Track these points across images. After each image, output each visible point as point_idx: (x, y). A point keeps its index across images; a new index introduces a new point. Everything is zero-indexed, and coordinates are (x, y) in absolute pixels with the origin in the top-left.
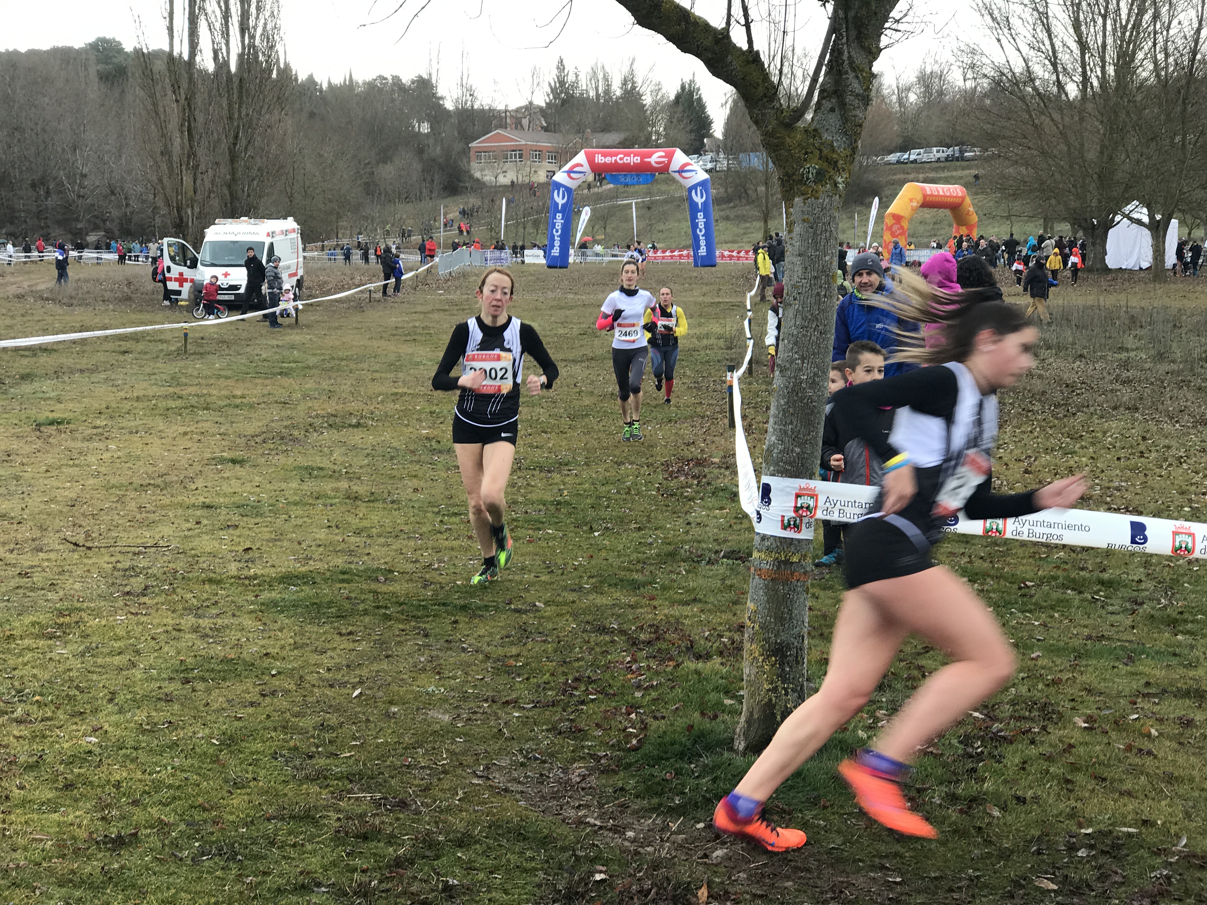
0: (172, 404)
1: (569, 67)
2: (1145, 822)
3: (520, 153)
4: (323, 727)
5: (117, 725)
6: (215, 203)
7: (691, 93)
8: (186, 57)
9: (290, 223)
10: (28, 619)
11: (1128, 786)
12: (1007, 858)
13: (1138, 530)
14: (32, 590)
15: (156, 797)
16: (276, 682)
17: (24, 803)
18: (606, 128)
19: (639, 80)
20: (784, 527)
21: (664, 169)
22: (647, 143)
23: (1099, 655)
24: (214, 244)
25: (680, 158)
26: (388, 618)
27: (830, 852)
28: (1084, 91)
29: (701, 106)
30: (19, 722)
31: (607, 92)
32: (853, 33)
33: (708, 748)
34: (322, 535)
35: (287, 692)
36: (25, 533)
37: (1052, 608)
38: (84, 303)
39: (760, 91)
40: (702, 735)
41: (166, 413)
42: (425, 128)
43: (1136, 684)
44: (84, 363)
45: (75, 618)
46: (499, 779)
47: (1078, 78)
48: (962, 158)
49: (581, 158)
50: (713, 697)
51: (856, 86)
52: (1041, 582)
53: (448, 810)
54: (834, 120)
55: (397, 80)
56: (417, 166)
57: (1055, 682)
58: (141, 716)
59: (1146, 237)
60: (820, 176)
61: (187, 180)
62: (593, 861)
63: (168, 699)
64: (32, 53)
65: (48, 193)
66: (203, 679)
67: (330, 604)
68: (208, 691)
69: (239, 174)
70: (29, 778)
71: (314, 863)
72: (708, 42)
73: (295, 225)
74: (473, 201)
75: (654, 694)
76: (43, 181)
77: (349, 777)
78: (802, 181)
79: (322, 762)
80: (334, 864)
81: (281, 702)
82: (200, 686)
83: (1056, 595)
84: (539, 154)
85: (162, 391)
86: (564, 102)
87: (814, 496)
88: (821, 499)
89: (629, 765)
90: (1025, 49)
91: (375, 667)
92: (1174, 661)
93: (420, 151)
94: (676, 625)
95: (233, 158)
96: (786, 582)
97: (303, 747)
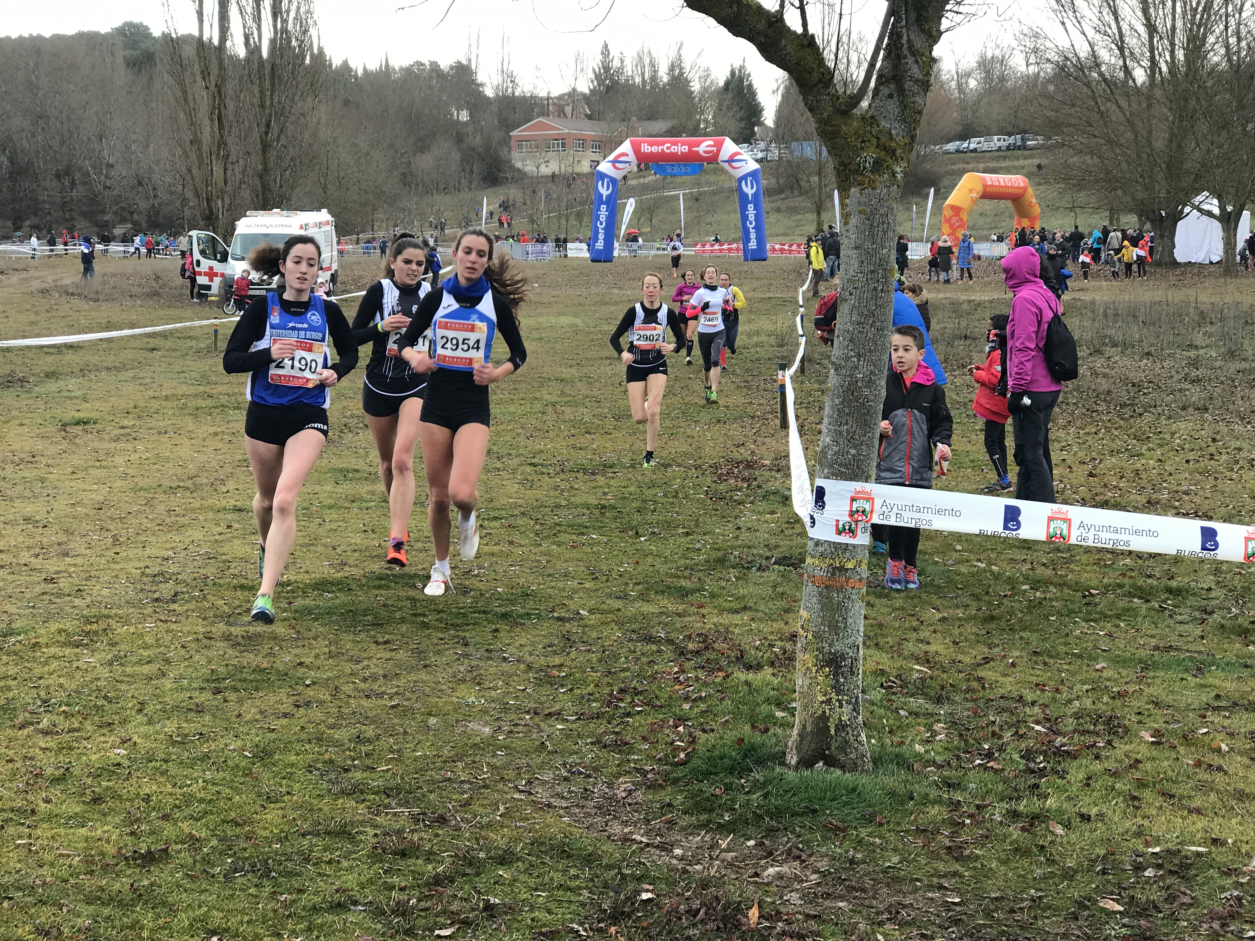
0: (202, 403)
1: (614, 52)
2: (1215, 841)
3: (563, 143)
4: (359, 739)
5: (146, 737)
6: (246, 194)
7: (741, 80)
8: (216, 42)
9: (324, 215)
10: (54, 627)
11: (1197, 803)
12: (1071, 878)
13: (1209, 535)
14: (60, 595)
15: (187, 812)
16: (310, 692)
17: (50, 817)
18: (652, 116)
19: (687, 66)
20: (839, 533)
21: (713, 158)
22: (695, 131)
23: (1167, 667)
24: (245, 236)
25: (729, 147)
26: (426, 626)
27: (885, 871)
28: (1152, 76)
29: (752, 93)
30: (46, 733)
31: (654, 78)
32: (913, 15)
33: (760, 762)
34: (357, 539)
35: (322, 703)
36: (51, 537)
37: (1118, 617)
38: (109, 299)
39: (816, 76)
40: (753, 748)
41: (196, 414)
42: (464, 116)
43: (1206, 697)
44: (111, 360)
45: (103, 626)
46: (542, 794)
47: (1146, 63)
48: (1024, 147)
49: (626, 147)
50: (764, 709)
51: (916, 71)
52: (1107, 588)
53: (489, 825)
54: (892, 106)
55: (435, 66)
56: (456, 156)
57: (1121, 695)
58: (170, 727)
59: (1216, 229)
60: (878, 166)
61: (218, 170)
62: (639, 879)
63: (199, 710)
64: (57, 38)
65: (73, 183)
66: (235, 689)
67: (366, 612)
68: (240, 701)
69: (271, 164)
70: (55, 792)
71: (350, 880)
72: (761, 26)
73: (329, 218)
74: (513, 193)
75: (703, 706)
76: (68, 172)
77: (387, 792)
78: (859, 171)
79: (358, 775)
80: (371, 882)
81: (316, 714)
82: (232, 696)
83: (1122, 604)
84: (582, 143)
85: (193, 390)
86: (608, 89)
87: (870, 499)
88: (878, 503)
89: (676, 781)
90: (1090, 33)
91: (413, 677)
92: (1246, 673)
93: (459, 139)
94: (725, 634)
95: (265, 147)
96: (840, 590)
97: (339, 759)
